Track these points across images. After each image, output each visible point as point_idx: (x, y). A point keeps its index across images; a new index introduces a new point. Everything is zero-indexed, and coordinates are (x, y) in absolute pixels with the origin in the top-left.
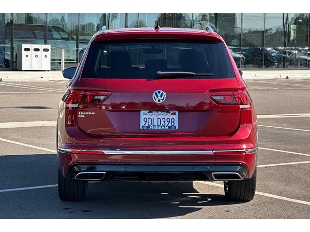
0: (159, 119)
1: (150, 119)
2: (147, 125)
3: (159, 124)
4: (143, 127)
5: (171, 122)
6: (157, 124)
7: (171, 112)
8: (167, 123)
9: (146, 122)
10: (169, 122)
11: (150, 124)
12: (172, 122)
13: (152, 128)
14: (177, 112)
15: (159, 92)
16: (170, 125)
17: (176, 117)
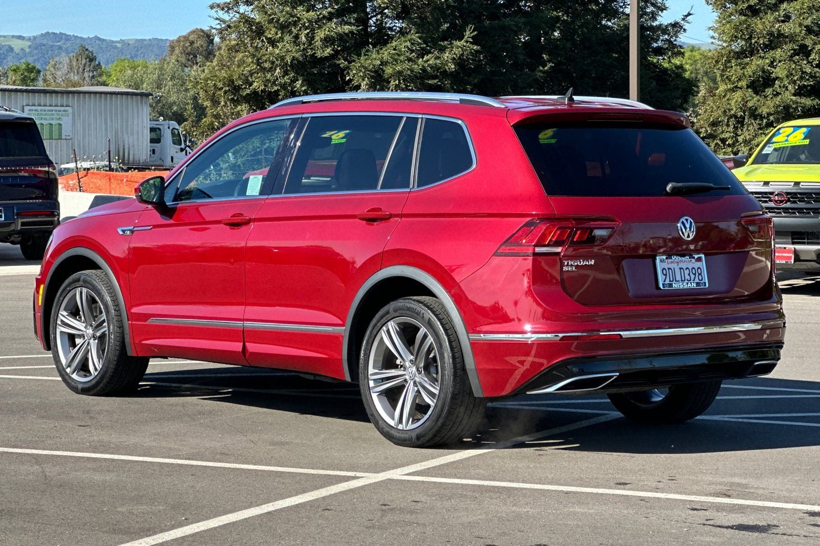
0: (682, 270)
1: (670, 271)
2: (667, 282)
3: (683, 279)
4: (663, 284)
5: (697, 274)
6: (680, 280)
7: (696, 256)
8: (693, 276)
9: (666, 275)
10: (695, 274)
11: (672, 280)
12: (699, 274)
13: (675, 286)
14: (703, 256)
15: (687, 220)
16: (697, 280)
17: (703, 265)
